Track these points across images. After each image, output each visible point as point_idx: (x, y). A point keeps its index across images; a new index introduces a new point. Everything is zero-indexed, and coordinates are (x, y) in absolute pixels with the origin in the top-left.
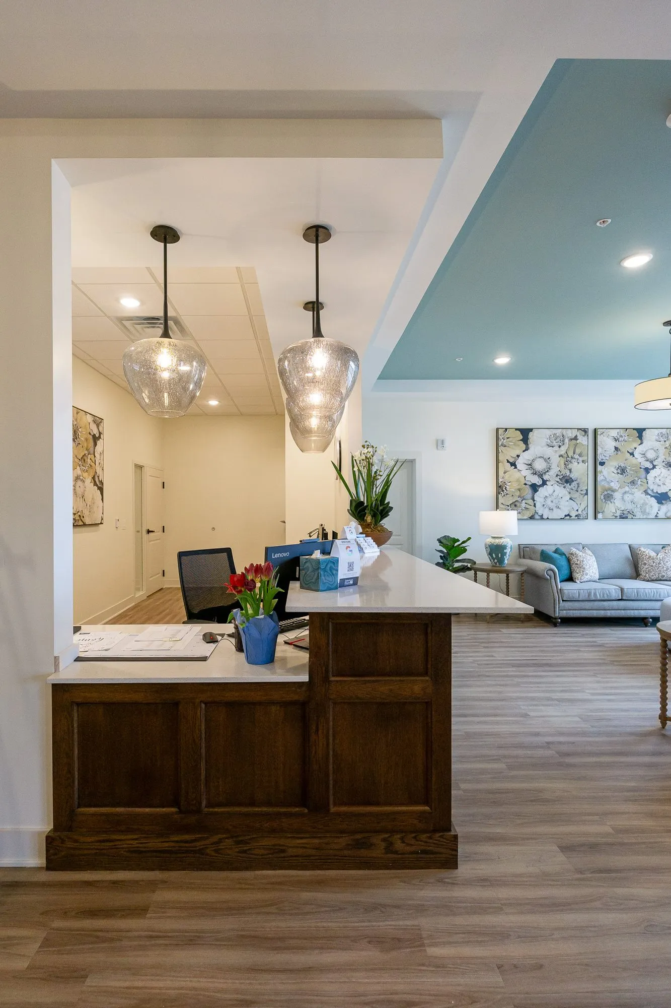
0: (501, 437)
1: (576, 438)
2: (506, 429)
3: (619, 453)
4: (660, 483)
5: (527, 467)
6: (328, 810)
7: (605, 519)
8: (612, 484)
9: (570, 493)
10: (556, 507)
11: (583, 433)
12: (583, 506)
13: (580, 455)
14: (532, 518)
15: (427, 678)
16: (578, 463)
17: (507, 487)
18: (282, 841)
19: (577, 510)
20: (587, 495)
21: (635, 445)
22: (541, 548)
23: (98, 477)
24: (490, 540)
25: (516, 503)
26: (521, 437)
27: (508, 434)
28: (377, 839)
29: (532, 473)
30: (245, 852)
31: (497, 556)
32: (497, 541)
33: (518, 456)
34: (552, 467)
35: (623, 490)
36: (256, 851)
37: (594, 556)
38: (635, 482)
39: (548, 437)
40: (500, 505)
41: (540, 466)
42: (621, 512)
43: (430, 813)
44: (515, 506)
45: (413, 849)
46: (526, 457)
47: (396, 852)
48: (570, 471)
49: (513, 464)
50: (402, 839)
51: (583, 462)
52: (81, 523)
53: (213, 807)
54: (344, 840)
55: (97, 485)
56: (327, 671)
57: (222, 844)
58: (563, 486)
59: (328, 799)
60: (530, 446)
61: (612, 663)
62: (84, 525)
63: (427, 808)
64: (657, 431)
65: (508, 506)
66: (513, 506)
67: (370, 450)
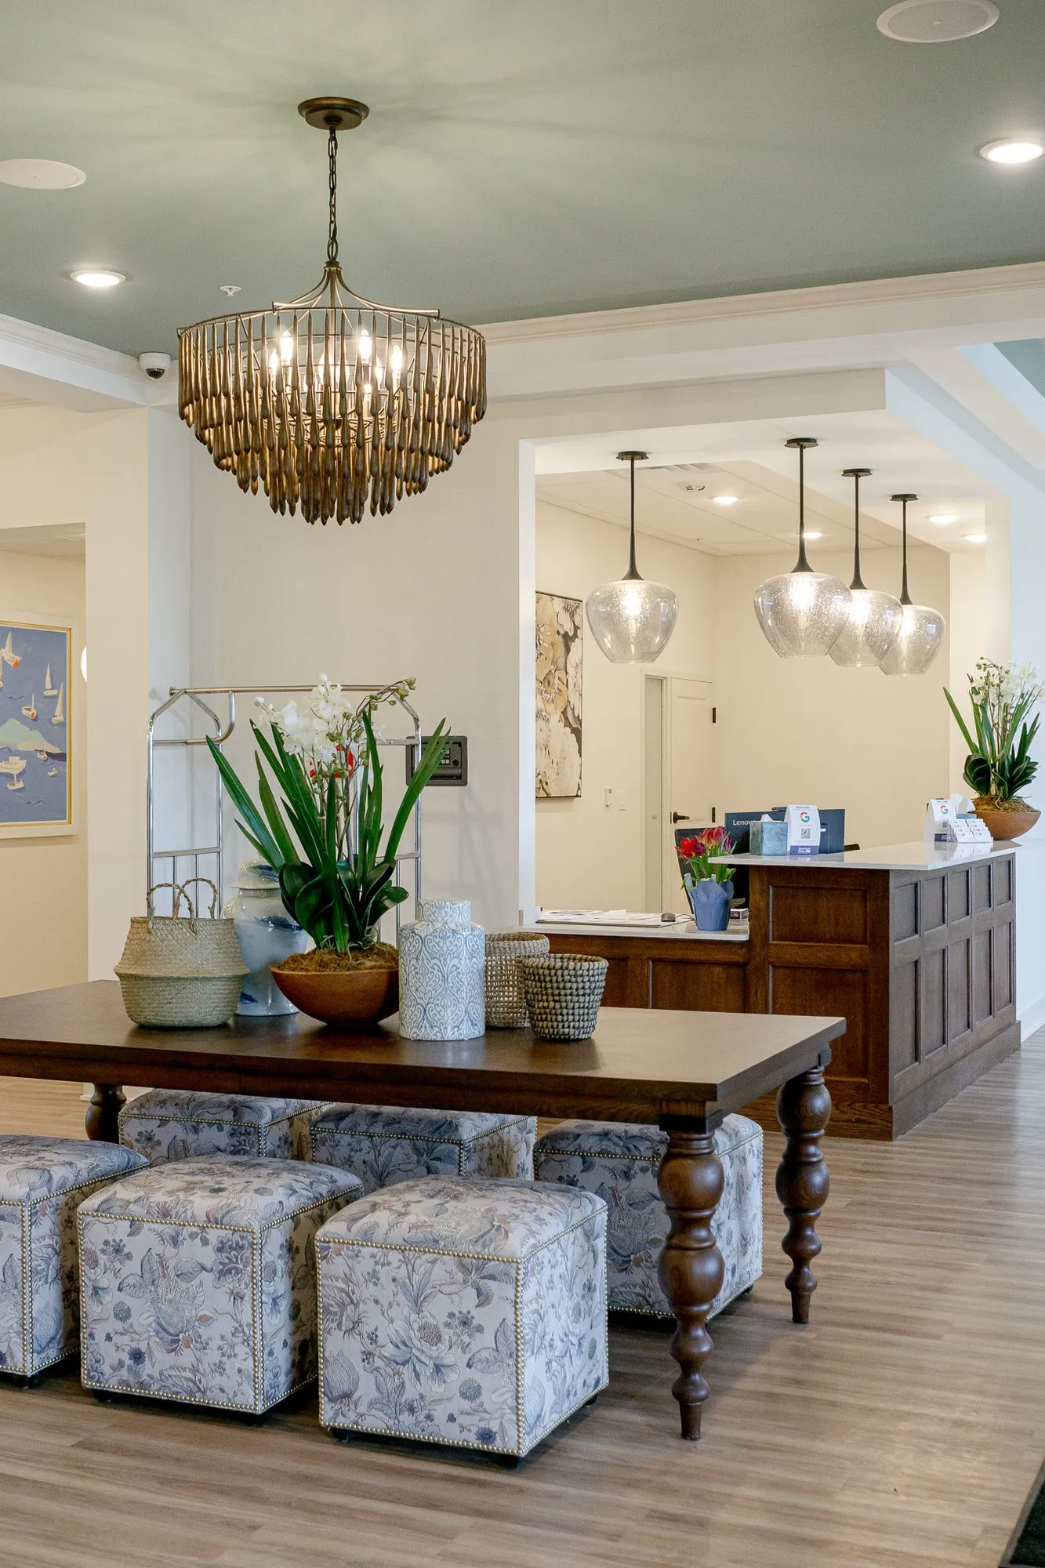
15: (867, 946)
23: (573, 709)
43: (867, 1084)
45: (846, 1117)
50: (837, 1106)
55: (570, 725)
62: (548, 797)
63: (866, 1081)
67: (993, 671)
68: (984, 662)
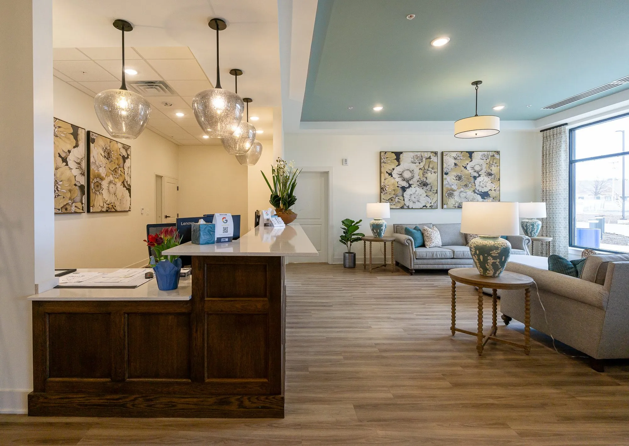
0: (382, 157)
1: (430, 158)
2: (386, 152)
3: (457, 167)
4: (483, 186)
5: (399, 176)
6: (204, 381)
7: (447, 208)
8: (453, 187)
9: (426, 192)
10: (417, 201)
11: (435, 155)
12: (434, 201)
13: (433, 168)
14: (402, 208)
15: (266, 299)
16: (431, 173)
17: (386, 188)
18: (175, 400)
19: (431, 203)
20: (437, 193)
21: (467, 162)
22: (405, 226)
23: (127, 182)
24: (373, 221)
25: (392, 199)
26: (395, 157)
27: (388, 155)
28: (233, 399)
29: (402, 180)
30: (150, 406)
31: (377, 231)
32: (377, 222)
33: (393, 169)
34: (414, 176)
35: (460, 190)
36: (158, 406)
37: (438, 231)
38: (467, 185)
39: (412, 157)
40: (382, 200)
41: (407, 175)
42: (459, 204)
43: (268, 383)
44: (392, 200)
45: (254, 405)
46: (398, 170)
47: (245, 408)
48: (426, 178)
49: (390, 174)
50: (249, 399)
51: (434, 173)
52: (113, 210)
53: (132, 378)
54: (212, 400)
55: (126, 187)
56: (203, 294)
57: (137, 401)
58: (422, 188)
59: (204, 374)
60: (401, 163)
61: (438, 297)
62: (116, 211)
63: (265, 380)
64: (481, 153)
65: (387, 200)
66: (390, 200)
67: (282, 163)
68: (280, 159)
